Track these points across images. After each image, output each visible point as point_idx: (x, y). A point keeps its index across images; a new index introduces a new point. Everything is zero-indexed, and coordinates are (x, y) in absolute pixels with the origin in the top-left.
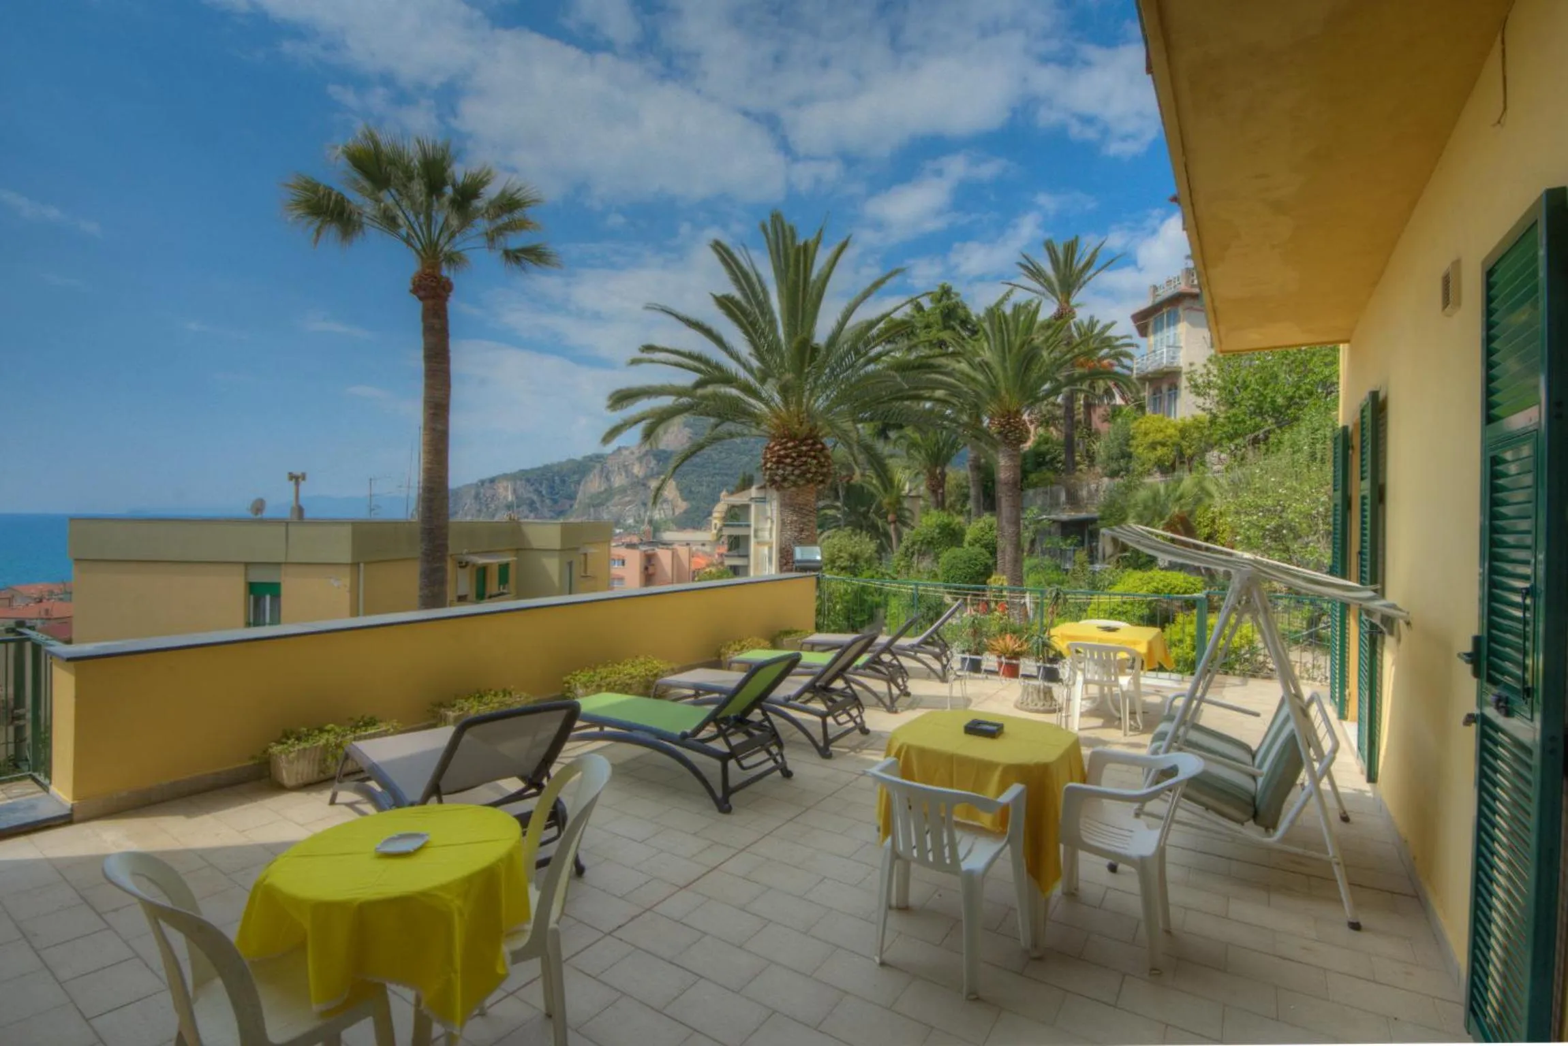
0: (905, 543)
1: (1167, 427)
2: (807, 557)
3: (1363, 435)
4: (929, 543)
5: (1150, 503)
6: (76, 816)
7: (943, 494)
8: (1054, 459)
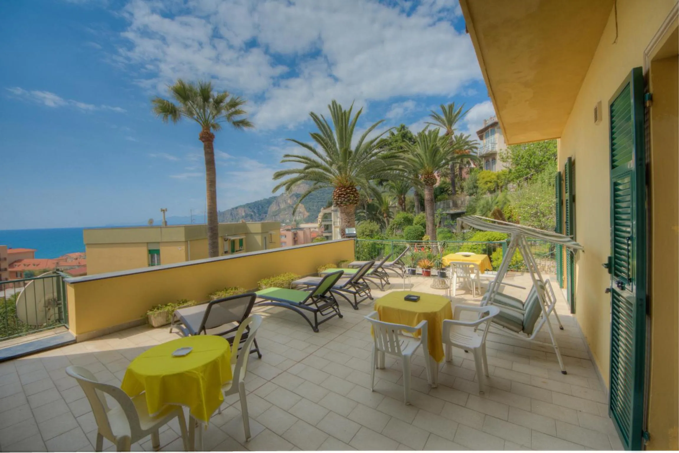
0: (390, 225)
1: (491, 175)
2: (350, 232)
3: (566, 175)
4: (400, 224)
5: (485, 205)
6: (78, 340)
7: (405, 205)
8: (448, 190)
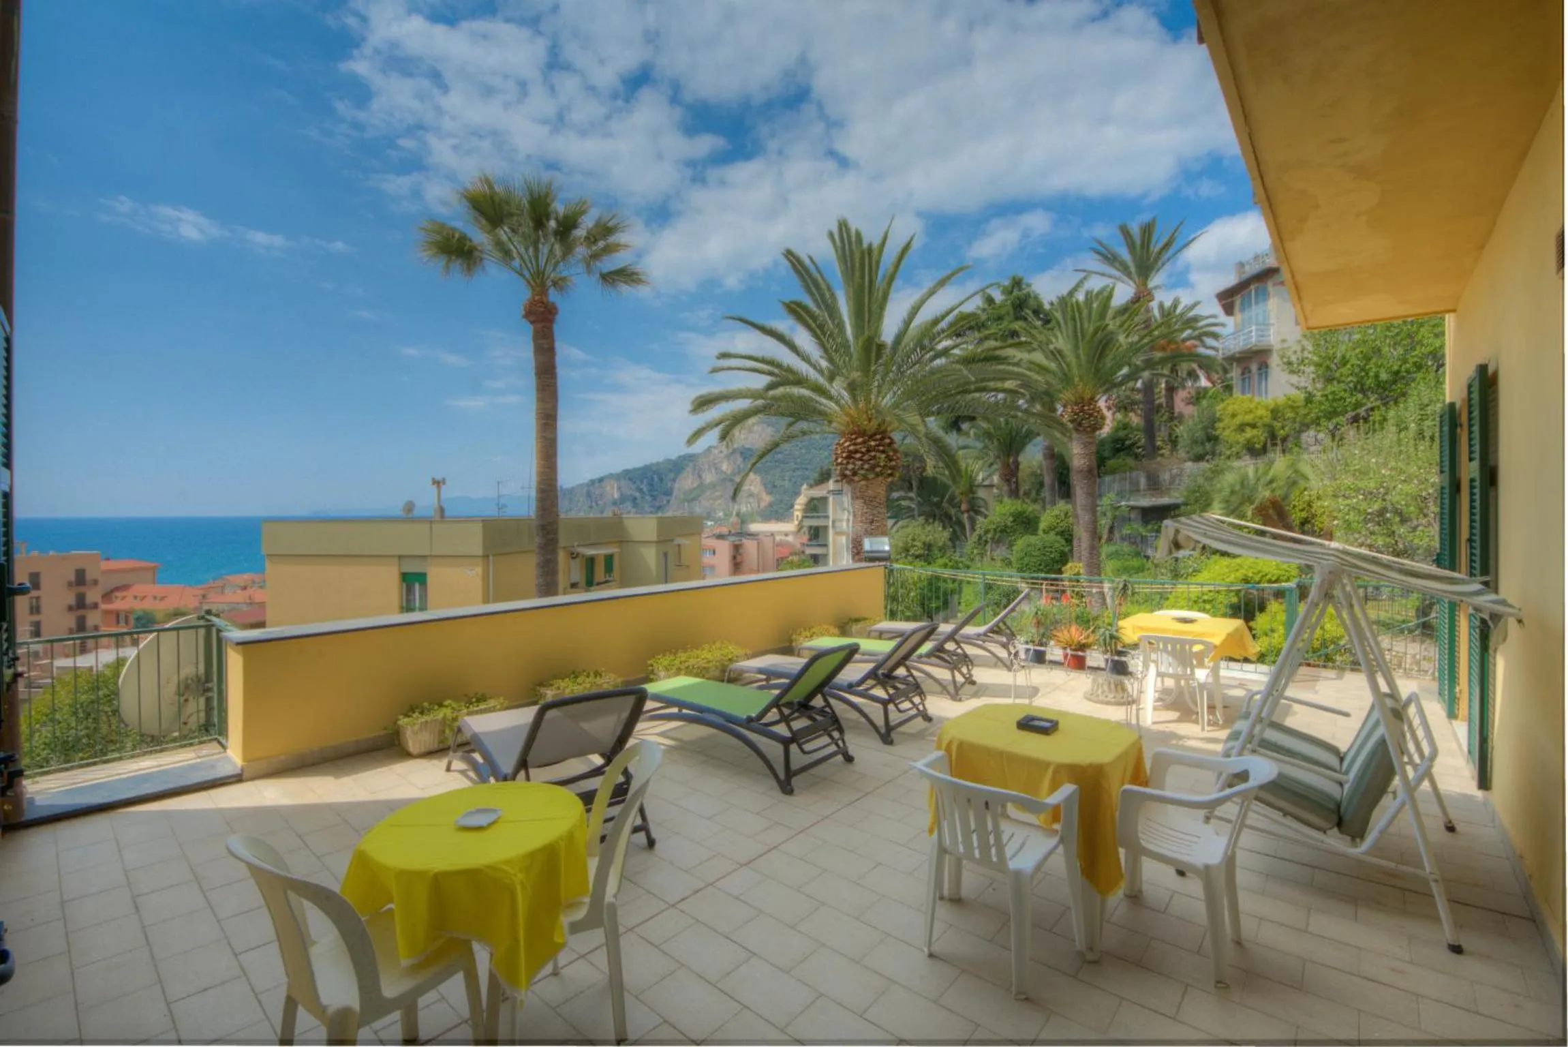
0: (977, 532)
1: (1257, 408)
2: (875, 548)
3: (1470, 413)
4: (1002, 531)
5: (1238, 488)
6: (245, 776)
7: (1017, 483)
8: (1133, 444)
